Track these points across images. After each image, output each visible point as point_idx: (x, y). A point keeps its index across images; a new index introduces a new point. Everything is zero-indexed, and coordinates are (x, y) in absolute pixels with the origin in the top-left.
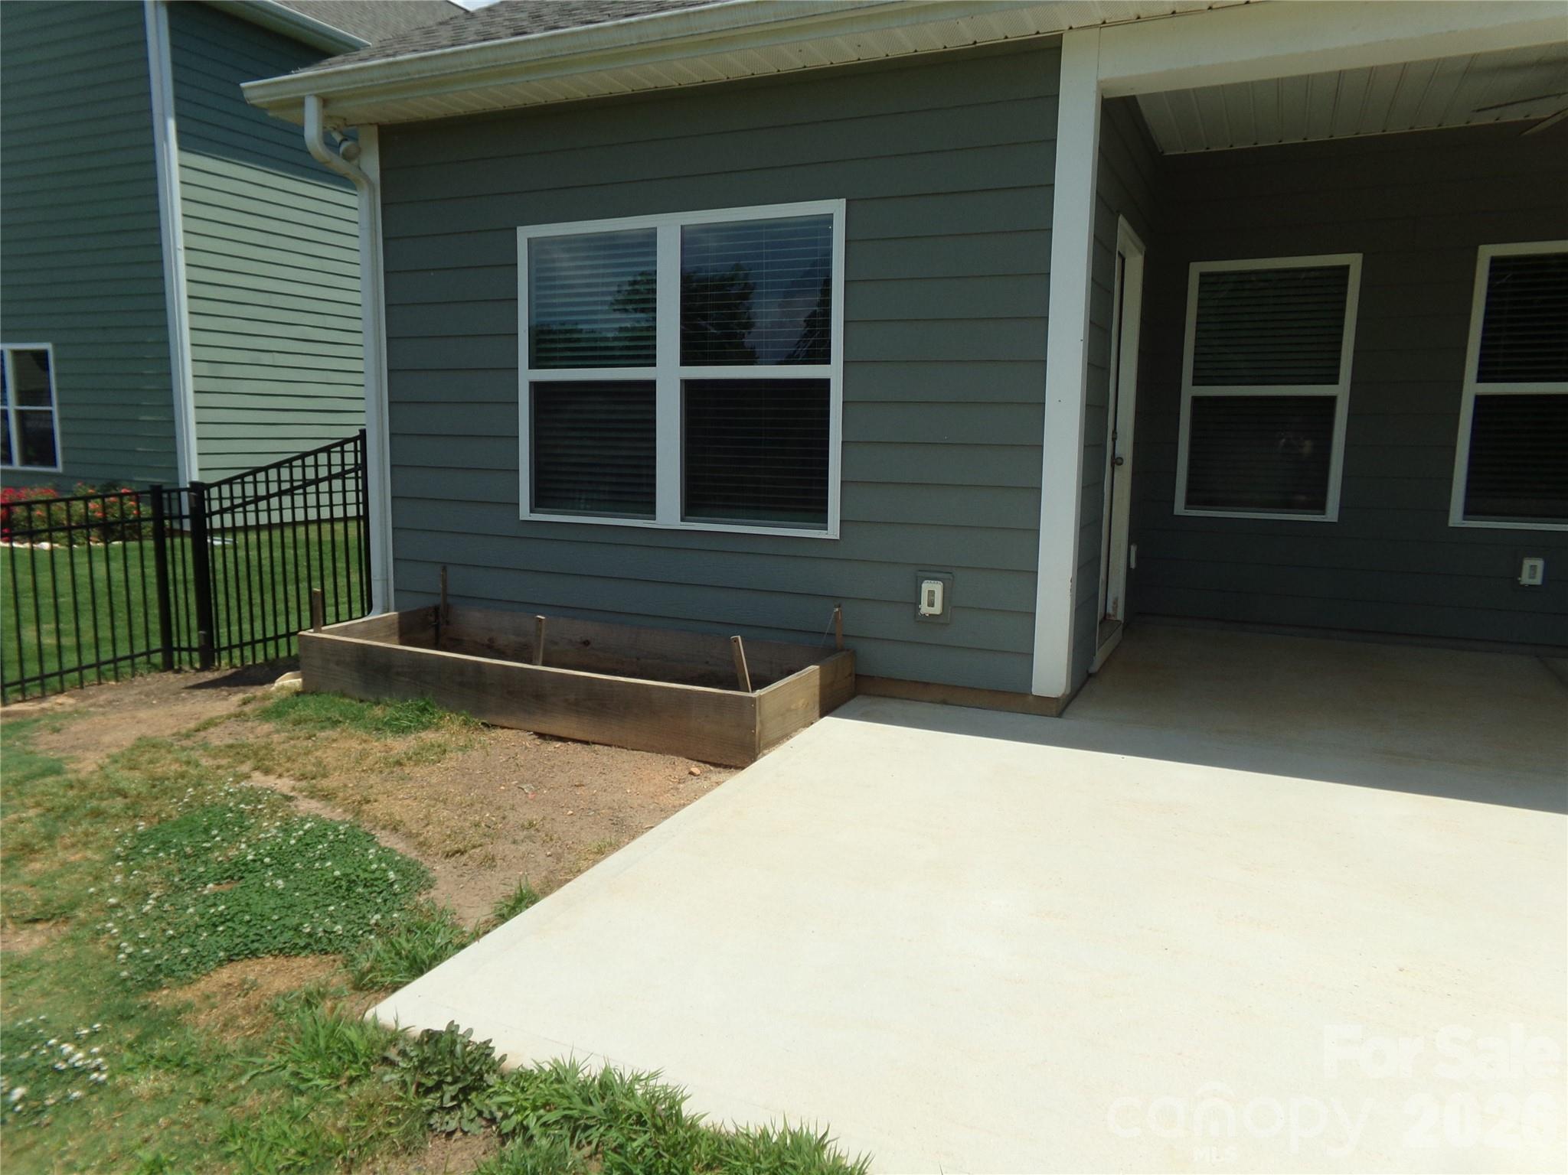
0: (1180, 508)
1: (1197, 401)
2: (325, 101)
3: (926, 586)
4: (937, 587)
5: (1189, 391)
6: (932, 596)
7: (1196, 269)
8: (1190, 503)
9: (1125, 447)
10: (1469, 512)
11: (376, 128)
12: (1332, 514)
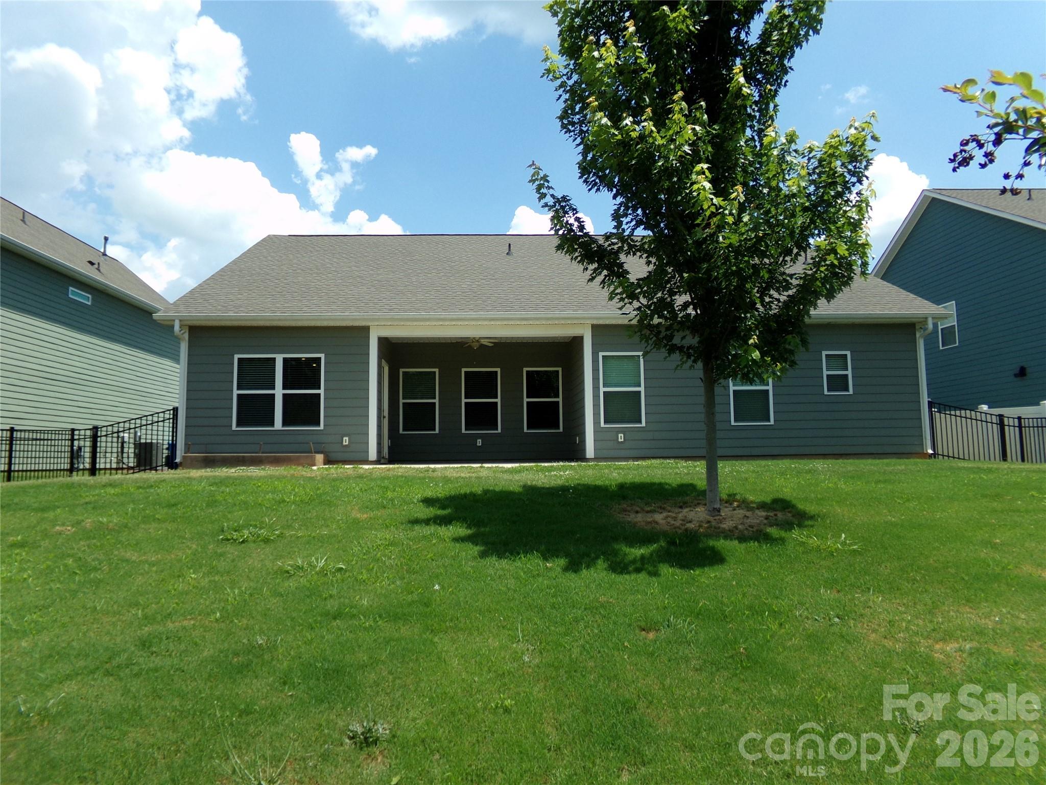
0: (401, 431)
1: (404, 404)
2: (180, 321)
3: (344, 438)
4: (347, 438)
5: (402, 401)
6: (346, 440)
7: (401, 370)
8: (404, 430)
9: (386, 413)
10: (466, 429)
11: (187, 327)
12: (437, 431)
